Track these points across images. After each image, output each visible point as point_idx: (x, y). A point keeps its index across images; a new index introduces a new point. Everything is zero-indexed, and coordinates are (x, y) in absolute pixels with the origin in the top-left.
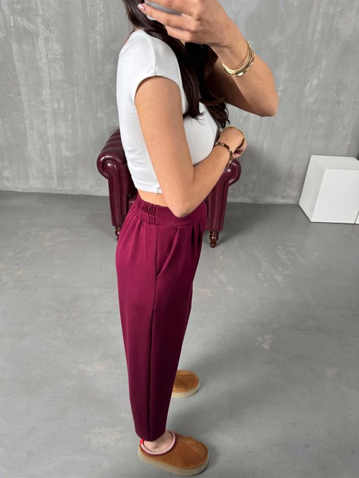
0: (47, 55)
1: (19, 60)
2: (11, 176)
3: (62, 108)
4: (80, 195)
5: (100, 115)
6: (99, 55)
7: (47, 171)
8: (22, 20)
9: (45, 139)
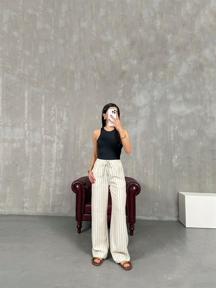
0: (57, 149)
1: (44, 151)
2: (28, 206)
3: (60, 171)
4: (62, 216)
5: (77, 173)
6: (80, 149)
7: (47, 203)
8: (48, 137)
9: (49, 186)
